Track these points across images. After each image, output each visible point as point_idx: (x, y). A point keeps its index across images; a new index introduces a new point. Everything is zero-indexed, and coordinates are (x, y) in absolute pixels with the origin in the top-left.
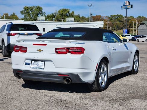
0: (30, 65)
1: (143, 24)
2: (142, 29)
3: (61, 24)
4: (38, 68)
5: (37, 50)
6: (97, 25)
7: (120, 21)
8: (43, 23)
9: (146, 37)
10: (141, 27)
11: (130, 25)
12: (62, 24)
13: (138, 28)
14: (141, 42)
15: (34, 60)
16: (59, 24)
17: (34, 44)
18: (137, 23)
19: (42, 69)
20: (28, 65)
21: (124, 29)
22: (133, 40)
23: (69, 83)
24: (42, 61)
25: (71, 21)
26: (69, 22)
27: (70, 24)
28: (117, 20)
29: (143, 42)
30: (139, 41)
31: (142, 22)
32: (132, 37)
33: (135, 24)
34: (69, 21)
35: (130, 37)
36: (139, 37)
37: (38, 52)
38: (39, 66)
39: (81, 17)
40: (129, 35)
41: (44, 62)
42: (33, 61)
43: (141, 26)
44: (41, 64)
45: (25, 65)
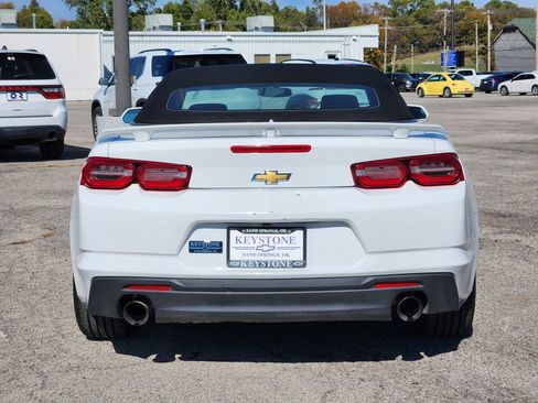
0: (220, 251)
1: (513, 29)
2: (508, 47)
3: (230, 40)
5: (256, 177)
6: (355, 40)
7: (424, 22)
8: (168, 38)
9: (532, 77)
10: (506, 41)
11: (464, 35)
12: (233, 38)
13: (496, 46)
14: (514, 94)
15: (242, 227)
16: (222, 38)
17: (236, 149)
18: (490, 27)
19: (293, 265)
20: (212, 251)
21: (446, 50)
22: (486, 88)
23: (415, 317)
24: (290, 227)
25: (265, 29)
26: (257, 33)
27: (261, 38)
28: (411, 18)
29: (524, 94)
30: (507, 94)
31: (509, 24)
32: (483, 80)
33: (483, 31)
34: (257, 29)
35: (475, 80)
36: (509, 77)
37: (261, 184)
38: (278, 255)
39: (281, 8)
40: (470, 73)
41: (299, 233)
42: (234, 233)
43: (505, 37)
44: (286, 247)
45: (191, 251)
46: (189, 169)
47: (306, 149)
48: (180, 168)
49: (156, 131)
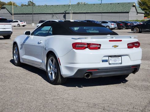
0: (107, 62)
1: (4, 8)
2: (3, 13)
4: (117, 64)
5: (113, 46)
10: (2, 11)
15: (111, 56)
17: (110, 41)
19: (120, 64)
24: (119, 56)
31: (3, 6)
37: (114, 48)
38: (117, 62)
42: (110, 58)
44: (118, 60)
45: (102, 62)
46: (100, 45)
47: (121, 41)
48: (98, 45)
49: (92, 37)
